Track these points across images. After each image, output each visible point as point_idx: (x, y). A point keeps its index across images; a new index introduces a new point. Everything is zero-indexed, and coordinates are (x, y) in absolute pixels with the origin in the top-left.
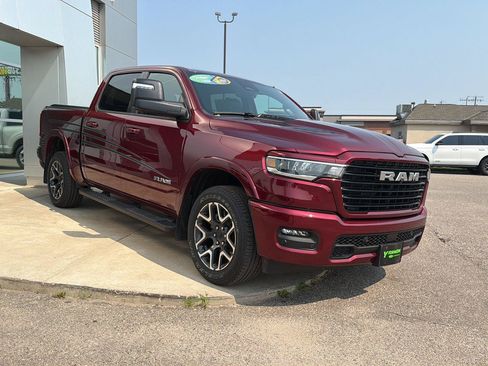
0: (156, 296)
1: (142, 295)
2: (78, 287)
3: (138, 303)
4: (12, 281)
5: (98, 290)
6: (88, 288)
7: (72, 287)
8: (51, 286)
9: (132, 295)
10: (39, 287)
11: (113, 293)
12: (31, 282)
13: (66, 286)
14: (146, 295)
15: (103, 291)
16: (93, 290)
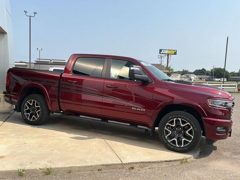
0: (171, 161)
1: (165, 161)
2: (139, 163)
3: (164, 165)
4: (107, 166)
5: (148, 162)
6: (144, 162)
7: (136, 163)
8: (126, 164)
9: (162, 162)
10: (121, 166)
11: (154, 162)
12: (116, 164)
13: (133, 163)
14: (167, 161)
15: (150, 162)
16: (146, 163)
